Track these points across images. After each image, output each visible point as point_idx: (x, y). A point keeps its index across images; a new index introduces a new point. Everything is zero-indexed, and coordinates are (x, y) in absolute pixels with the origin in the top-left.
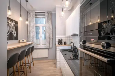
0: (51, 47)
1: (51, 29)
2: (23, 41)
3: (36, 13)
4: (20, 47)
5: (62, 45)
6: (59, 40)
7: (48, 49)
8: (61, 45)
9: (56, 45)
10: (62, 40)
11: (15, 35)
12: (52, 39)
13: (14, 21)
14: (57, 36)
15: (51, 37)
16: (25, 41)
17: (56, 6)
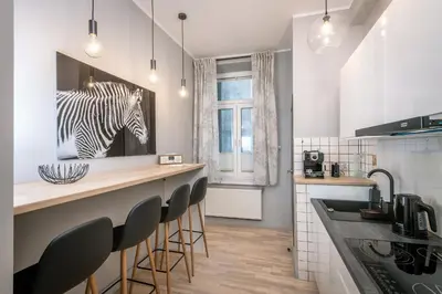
0: (273, 181)
1: (274, 114)
2: (172, 158)
3: (220, 63)
4: (164, 179)
5: (322, 177)
6: (307, 155)
7: (262, 188)
8: (318, 177)
9: (292, 179)
10: (321, 155)
11: (143, 138)
12: (275, 152)
13: (141, 88)
14: (297, 141)
15: (274, 142)
16: (178, 159)
17: (295, 16)
